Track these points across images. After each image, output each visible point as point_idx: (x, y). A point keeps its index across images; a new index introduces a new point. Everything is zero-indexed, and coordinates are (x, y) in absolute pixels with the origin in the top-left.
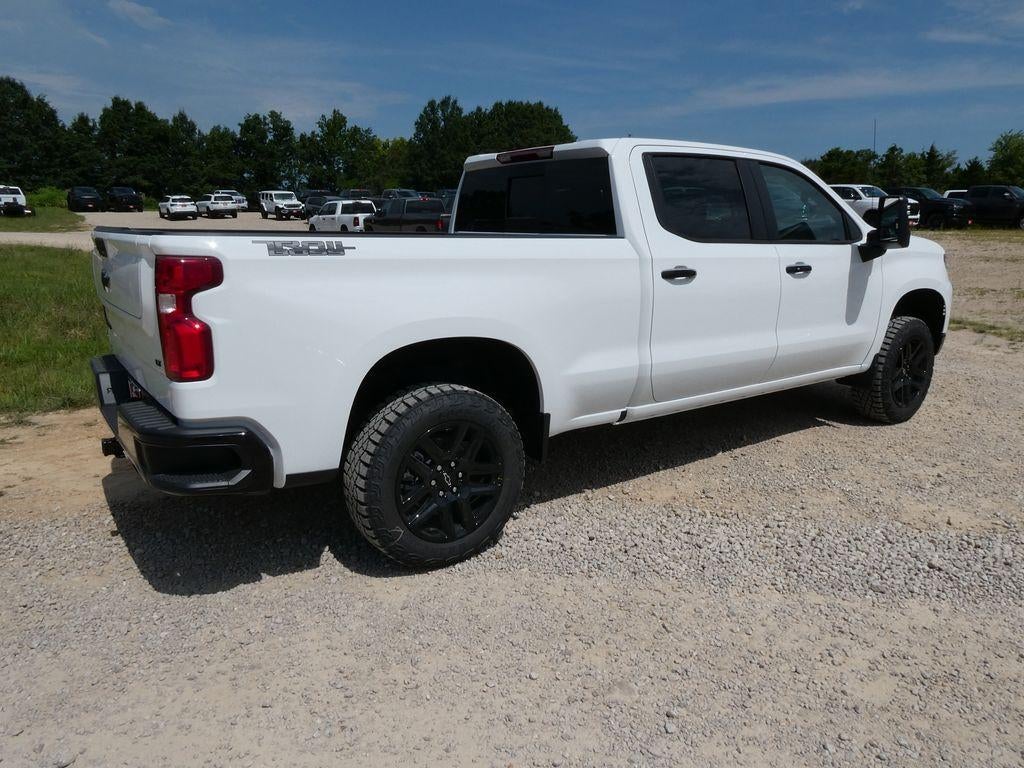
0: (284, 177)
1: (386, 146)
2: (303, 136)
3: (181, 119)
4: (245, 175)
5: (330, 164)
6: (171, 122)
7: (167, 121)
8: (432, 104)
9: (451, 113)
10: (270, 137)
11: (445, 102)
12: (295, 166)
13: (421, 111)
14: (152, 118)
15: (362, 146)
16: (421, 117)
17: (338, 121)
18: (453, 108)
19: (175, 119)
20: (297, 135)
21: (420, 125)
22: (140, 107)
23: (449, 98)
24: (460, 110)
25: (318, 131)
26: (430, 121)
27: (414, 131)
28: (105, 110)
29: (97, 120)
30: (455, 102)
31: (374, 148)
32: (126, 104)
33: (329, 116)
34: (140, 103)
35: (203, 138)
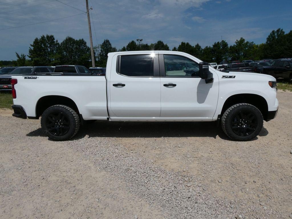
0: (224, 59)
1: (257, 46)
2: (231, 46)
3: (198, 46)
4: (213, 59)
5: (238, 54)
6: (195, 47)
7: (194, 46)
8: (273, 32)
9: (281, 33)
10: (221, 48)
11: (278, 31)
12: (228, 55)
13: (269, 34)
14: (190, 46)
15: (250, 47)
16: (269, 36)
17: (242, 40)
18: (281, 32)
19: (196, 46)
20: (229, 46)
21: (268, 39)
22: (188, 44)
23: (280, 29)
24: (284, 32)
25: (236, 44)
26: (272, 37)
27: (267, 41)
28: (180, 46)
29: (178, 48)
30: (282, 30)
31: (253, 48)
32: (184, 43)
33: (239, 40)
34: (188, 43)
35: (202, 50)
